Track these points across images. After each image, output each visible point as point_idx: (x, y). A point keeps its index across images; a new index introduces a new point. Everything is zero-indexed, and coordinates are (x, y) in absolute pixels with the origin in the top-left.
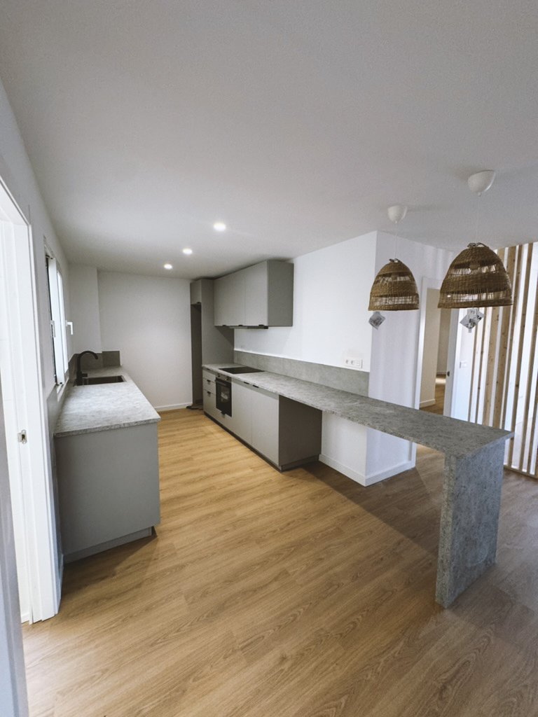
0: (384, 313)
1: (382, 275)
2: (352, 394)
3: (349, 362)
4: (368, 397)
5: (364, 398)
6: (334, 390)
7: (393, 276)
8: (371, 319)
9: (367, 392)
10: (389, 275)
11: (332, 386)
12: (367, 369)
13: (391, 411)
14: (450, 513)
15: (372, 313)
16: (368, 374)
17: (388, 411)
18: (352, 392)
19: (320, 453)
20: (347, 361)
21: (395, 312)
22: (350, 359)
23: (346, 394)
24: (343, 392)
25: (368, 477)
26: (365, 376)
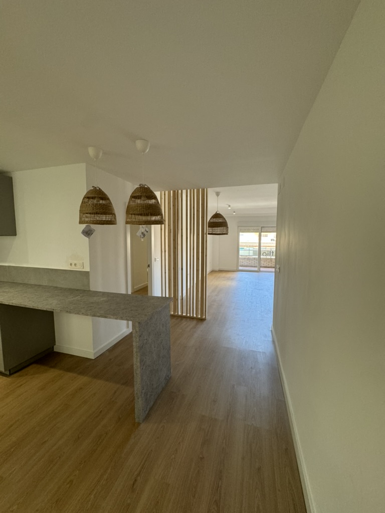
0: (93, 226)
1: (87, 197)
2: (77, 290)
3: (73, 265)
4: (90, 291)
5: (86, 292)
6: (61, 289)
7: (96, 199)
8: (83, 230)
9: (89, 287)
10: (93, 198)
11: (59, 286)
12: (87, 269)
13: (104, 299)
14: (138, 360)
15: (84, 226)
16: (87, 273)
17: (102, 299)
18: (77, 288)
19: (55, 345)
20: (71, 264)
21: (102, 225)
22: (74, 262)
23: (71, 291)
24: (70, 289)
25: (95, 351)
26: (86, 274)
